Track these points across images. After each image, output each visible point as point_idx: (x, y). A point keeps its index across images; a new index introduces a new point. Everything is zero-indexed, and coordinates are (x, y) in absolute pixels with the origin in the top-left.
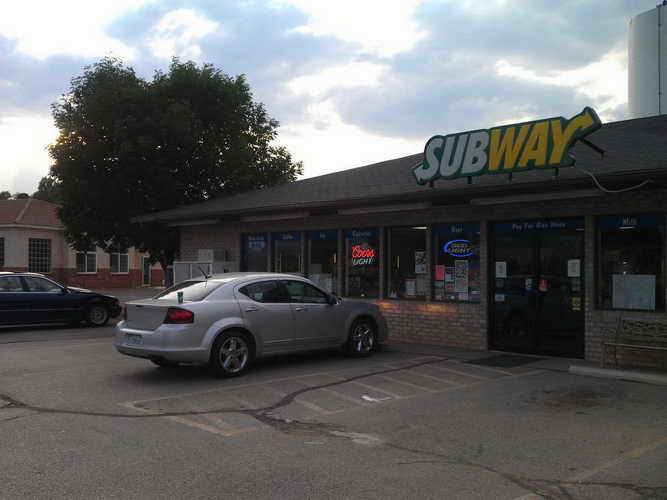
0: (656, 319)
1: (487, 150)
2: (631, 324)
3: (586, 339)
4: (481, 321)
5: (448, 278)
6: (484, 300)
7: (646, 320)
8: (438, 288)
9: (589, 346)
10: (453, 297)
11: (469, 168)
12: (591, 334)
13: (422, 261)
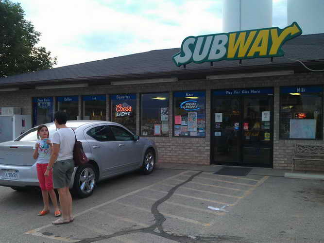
0: (318, 143)
1: (227, 46)
2: (303, 147)
3: (274, 156)
4: (206, 148)
5: (184, 123)
6: (208, 136)
7: (311, 145)
8: (176, 129)
9: (276, 160)
10: (186, 134)
11: (213, 56)
12: (278, 153)
13: (165, 113)
